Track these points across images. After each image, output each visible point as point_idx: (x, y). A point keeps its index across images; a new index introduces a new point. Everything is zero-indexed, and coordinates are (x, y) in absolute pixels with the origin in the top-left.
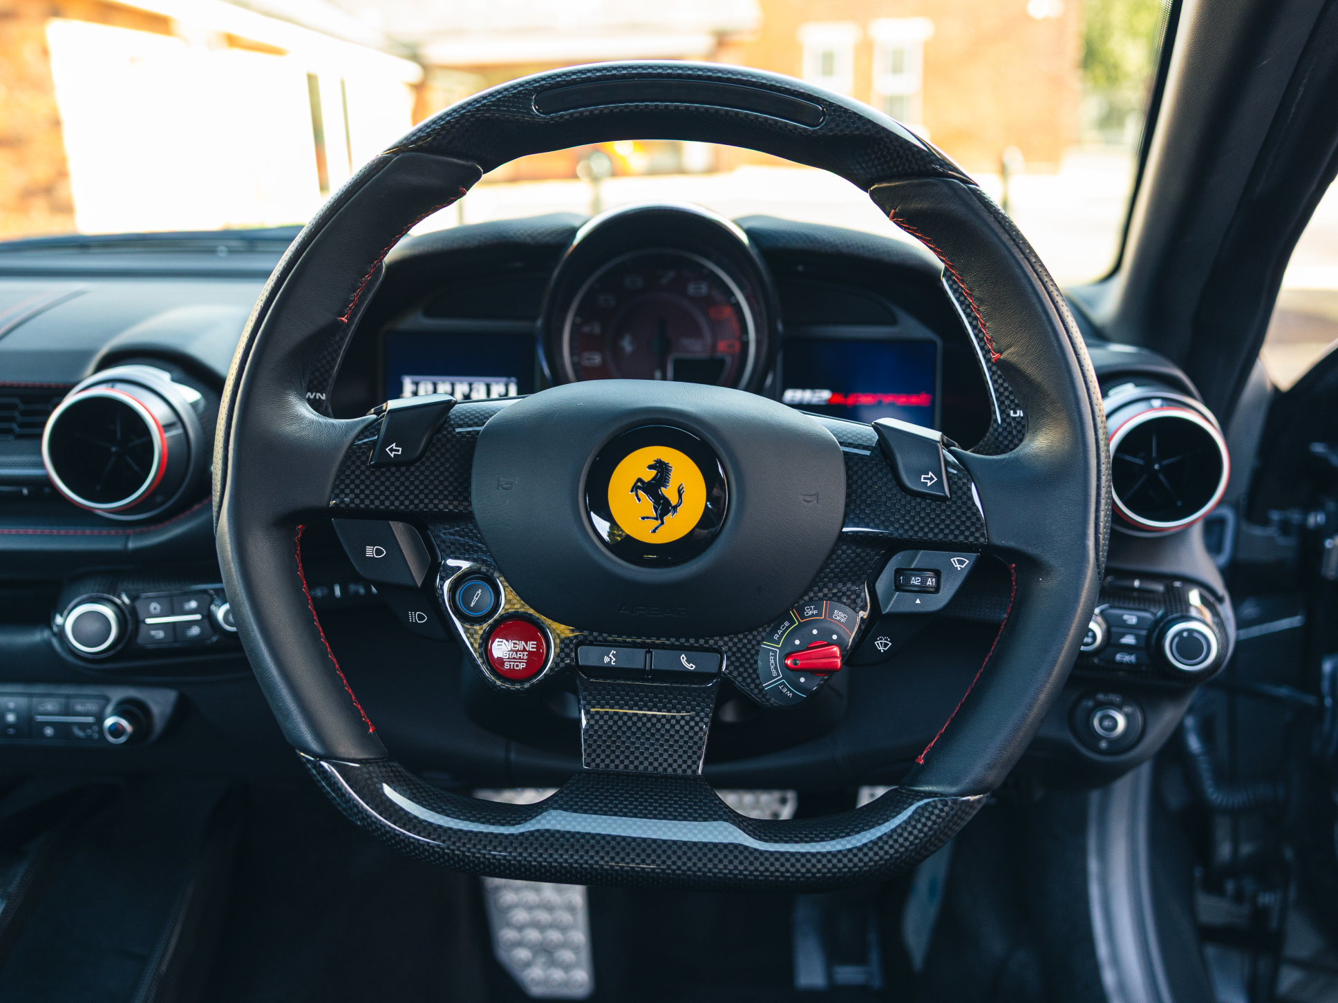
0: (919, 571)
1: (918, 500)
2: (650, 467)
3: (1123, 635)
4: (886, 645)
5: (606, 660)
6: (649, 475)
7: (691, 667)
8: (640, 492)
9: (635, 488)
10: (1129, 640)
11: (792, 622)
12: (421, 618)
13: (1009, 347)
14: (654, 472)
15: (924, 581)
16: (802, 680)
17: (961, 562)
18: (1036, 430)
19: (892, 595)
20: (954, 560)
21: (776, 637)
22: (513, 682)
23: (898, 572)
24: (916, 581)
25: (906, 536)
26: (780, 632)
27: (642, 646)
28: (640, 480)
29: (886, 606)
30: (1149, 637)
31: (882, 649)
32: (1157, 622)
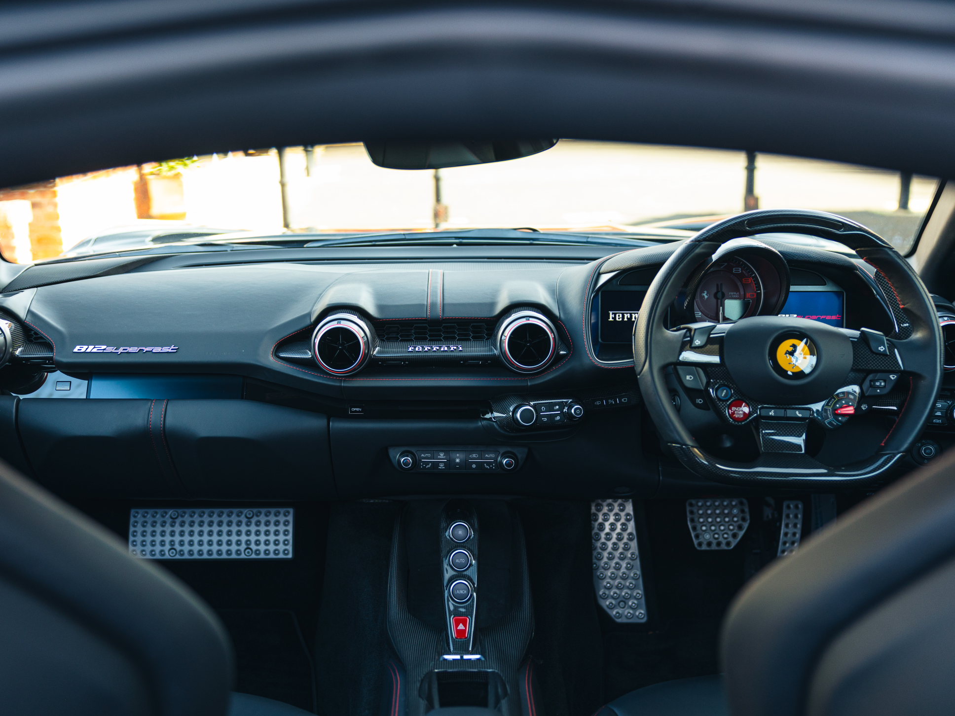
0: (877, 380)
1: (878, 356)
2: (791, 346)
3: (936, 412)
4: (865, 407)
5: (770, 414)
6: (791, 349)
7: (800, 415)
8: (787, 355)
9: (786, 353)
10: (939, 414)
11: (835, 399)
12: (701, 401)
13: (907, 303)
14: (792, 348)
15: (881, 383)
16: (840, 418)
17: (893, 377)
18: (917, 331)
19: (869, 389)
20: (891, 376)
21: (830, 404)
22: (738, 422)
23: (871, 381)
24: (878, 384)
25: (874, 368)
26: (831, 402)
27: (782, 408)
28: (787, 351)
29: (867, 392)
30: (946, 412)
31: (864, 409)
32: (950, 406)
